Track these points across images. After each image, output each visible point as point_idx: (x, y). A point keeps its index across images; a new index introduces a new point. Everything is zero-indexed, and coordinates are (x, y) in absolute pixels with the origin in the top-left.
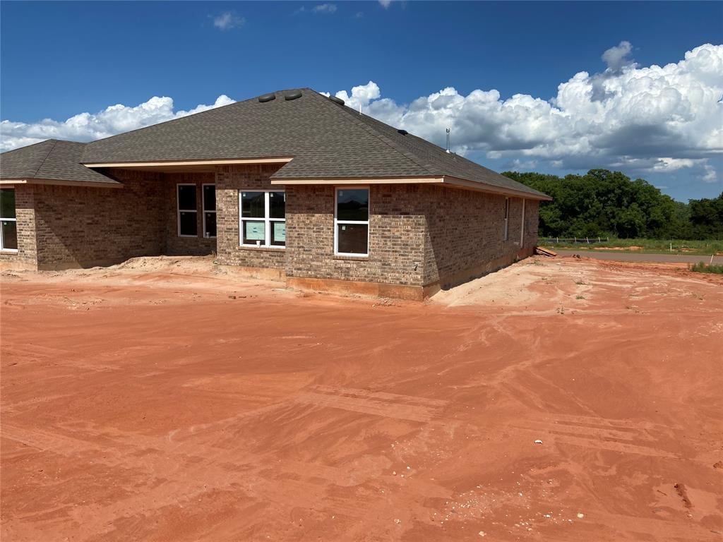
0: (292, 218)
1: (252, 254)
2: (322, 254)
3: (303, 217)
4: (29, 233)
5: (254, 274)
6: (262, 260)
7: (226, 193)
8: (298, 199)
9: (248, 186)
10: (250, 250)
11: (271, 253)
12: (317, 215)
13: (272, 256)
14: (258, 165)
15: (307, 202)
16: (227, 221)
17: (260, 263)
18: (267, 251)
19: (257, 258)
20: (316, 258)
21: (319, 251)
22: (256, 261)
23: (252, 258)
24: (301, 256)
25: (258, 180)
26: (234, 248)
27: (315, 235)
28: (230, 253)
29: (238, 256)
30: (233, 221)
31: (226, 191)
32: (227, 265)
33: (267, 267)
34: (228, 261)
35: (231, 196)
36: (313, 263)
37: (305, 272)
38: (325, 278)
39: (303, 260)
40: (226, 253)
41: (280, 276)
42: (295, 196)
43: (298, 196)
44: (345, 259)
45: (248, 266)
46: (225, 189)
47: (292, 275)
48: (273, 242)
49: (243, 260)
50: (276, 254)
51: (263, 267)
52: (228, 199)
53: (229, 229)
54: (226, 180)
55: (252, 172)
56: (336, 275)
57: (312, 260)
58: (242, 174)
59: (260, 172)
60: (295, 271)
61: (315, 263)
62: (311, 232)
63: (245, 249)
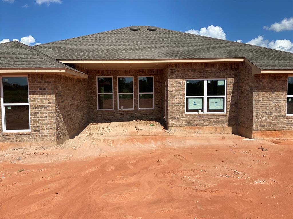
0: (258, 95)
1: (195, 119)
2: (279, 116)
3: (266, 94)
4: (46, 115)
5: (197, 130)
6: (203, 122)
7: (177, 81)
8: (263, 83)
9: (194, 76)
10: (194, 116)
11: (210, 117)
12: (276, 93)
13: (211, 119)
14: (202, 64)
15: (270, 85)
16: (176, 99)
17: (201, 124)
18: (207, 116)
19: (199, 120)
20: (276, 119)
21: (278, 114)
22: (198, 122)
23: (196, 120)
24: (264, 118)
25: (201, 73)
26: (182, 115)
27: (274, 104)
28: (178, 119)
29: (185, 120)
30: (181, 98)
31: (176, 80)
32: (177, 126)
33: (207, 126)
34: (177, 124)
35: (180, 83)
36: (273, 122)
37: (267, 127)
38: (280, 130)
39: (266, 120)
40: (175, 119)
41: (216, 130)
42: (261, 81)
43: (263, 81)
45: (192, 126)
46: (176, 78)
47: (258, 130)
48: (208, 110)
49: (189, 122)
50: (213, 117)
51: (204, 125)
52: (178, 85)
53: (178, 104)
54: (176, 73)
55: (197, 68)
56: (288, 128)
57: (272, 120)
58: (189, 69)
59: (203, 67)
60: (259, 128)
61: (274, 121)
62: (272, 103)
63: (190, 116)
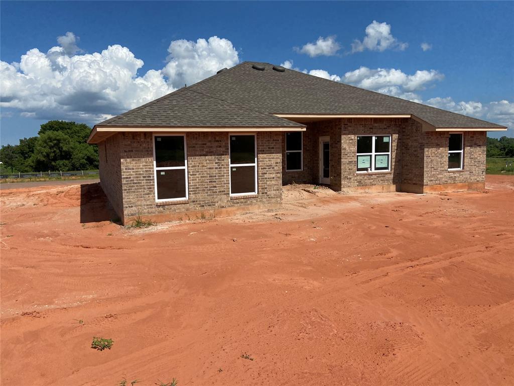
0: (428, 151)
1: (365, 178)
2: (443, 171)
3: (434, 150)
5: (367, 190)
6: (372, 180)
7: (349, 138)
8: (432, 139)
9: (364, 132)
10: (365, 175)
11: (377, 175)
12: (441, 148)
13: (378, 177)
14: (371, 119)
15: (436, 141)
16: (349, 156)
17: (371, 183)
18: (376, 174)
19: (369, 179)
20: (440, 173)
21: (442, 169)
22: (368, 182)
23: (366, 180)
24: (432, 173)
25: (371, 128)
26: (354, 175)
27: (439, 160)
28: (350, 178)
29: (356, 180)
30: (353, 156)
31: (349, 136)
32: (349, 187)
33: (375, 185)
34: (349, 184)
35: (352, 139)
36: (438, 176)
37: (434, 182)
38: (444, 184)
39: (434, 175)
40: (348, 179)
41: (383, 189)
42: (430, 138)
43: (432, 138)
44: (453, 172)
45: (363, 185)
46: (349, 134)
47: (427, 185)
48: (376, 169)
49: (360, 182)
50: (381, 175)
51: (373, 185)
52: (350, 142)
53: (351, 162)
54: (349, 128)
55: (367, 123)
56: (449, 181)
57: (438, 175)
58: (361, 125)
59: (372, 123)
60: (429, 182)
61: (440, 176)
62: (437, 158)
63: (361, 175)
